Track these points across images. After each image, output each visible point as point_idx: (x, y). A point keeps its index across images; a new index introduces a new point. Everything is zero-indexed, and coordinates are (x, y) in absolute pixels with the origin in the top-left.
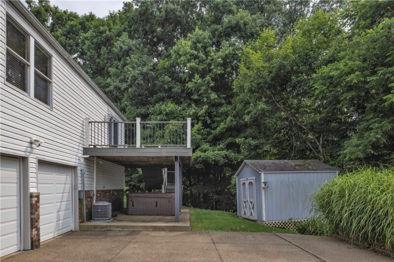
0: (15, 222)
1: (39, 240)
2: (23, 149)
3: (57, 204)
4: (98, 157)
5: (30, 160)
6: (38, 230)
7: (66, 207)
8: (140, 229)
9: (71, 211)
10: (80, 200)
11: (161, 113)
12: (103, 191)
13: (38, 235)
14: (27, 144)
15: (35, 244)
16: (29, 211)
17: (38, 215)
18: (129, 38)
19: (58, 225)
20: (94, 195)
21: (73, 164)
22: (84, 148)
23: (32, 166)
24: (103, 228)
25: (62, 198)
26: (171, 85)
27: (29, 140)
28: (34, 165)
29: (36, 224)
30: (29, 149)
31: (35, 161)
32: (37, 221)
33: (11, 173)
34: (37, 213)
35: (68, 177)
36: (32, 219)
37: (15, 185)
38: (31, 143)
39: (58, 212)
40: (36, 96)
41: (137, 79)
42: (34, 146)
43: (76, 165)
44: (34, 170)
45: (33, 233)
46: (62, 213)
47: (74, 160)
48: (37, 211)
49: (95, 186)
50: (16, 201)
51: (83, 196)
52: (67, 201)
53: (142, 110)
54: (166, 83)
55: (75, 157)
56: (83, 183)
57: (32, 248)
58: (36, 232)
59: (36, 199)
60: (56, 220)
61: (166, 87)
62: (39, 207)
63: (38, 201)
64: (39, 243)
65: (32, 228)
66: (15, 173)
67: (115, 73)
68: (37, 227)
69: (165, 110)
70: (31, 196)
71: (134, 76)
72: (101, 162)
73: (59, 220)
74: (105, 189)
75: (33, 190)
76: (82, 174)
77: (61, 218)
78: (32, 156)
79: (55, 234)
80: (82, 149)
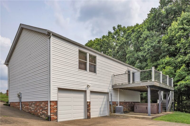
0: (83, 110)
1: (90, 116)
2: (85, 88)
3: (100, 106)
4: (120, 88)
5: (87, 91)
6: (90, 113)
7: (104, 107)
8: (130, 117)
9: (107, 108)
10: (110, 105)
11: (163, 64)
12: (125, 102)
13: (90, 114)
14: (86, 87)
15: (89, 117)
16: (87, 107)
17: (90, 108)
18: (148, 31)
19: (100, 113)
20: (118, 104)
21: (107, 92)
22: (112, 86)
23: (88, 93)
24: (117, 116)
25: (102, 104)
26: (169, 47)
27: (87, 85)
28: (89, 93)
29: (89, 111)
30: (87, 88)
31: (89, 91)
32: (89, 110)
33: (82, 95)
34: (89, 108)
35: (105, 96)
36: (88, 109)
37: (83, 99)
38: (88, 86)
39: (100, 108)
40: (90, 71)
41: (150, 50)
42: (89, 87)
43: (108, 92)
44: (89, 94)
45: (88, 114)
46: (102, 109)
47: (107, 90)
48: (89, 107)
49: (118, 100)
50: (83, 104)
51: (111, 103)
52: (105, 105)
53: (155, 64)
54: (166, 48)
55: (108, 89)
56: (111, 99)
57: (88, 118)
58: (89, 114)
59: (89, 103)
60: (99, 111)
61: (166, 49)
62: (90, 106)
63: (90, 104)
64: (90, 117)
65: (88, 112)
66: (83, 95)
67: (143, 49)
68: (89, 112)
69: (164, 62)
70: (87, 102)
71: (148, 49)
72: (122, 90)
73: (101, 111)
74: (126, 101)
75: (88, 100)
76: (111, 95)
77: (102, 111)
78: (88, 90)
79: (99, 116)
80: (111, 86)
